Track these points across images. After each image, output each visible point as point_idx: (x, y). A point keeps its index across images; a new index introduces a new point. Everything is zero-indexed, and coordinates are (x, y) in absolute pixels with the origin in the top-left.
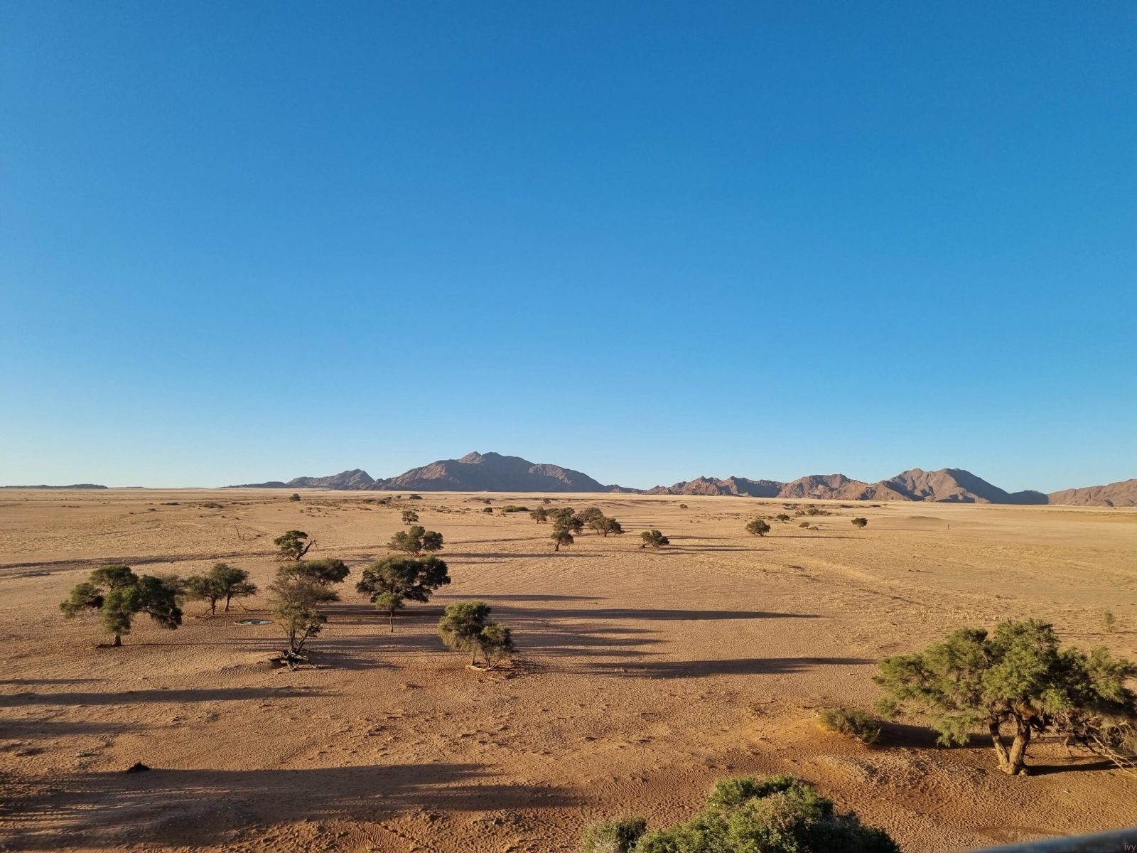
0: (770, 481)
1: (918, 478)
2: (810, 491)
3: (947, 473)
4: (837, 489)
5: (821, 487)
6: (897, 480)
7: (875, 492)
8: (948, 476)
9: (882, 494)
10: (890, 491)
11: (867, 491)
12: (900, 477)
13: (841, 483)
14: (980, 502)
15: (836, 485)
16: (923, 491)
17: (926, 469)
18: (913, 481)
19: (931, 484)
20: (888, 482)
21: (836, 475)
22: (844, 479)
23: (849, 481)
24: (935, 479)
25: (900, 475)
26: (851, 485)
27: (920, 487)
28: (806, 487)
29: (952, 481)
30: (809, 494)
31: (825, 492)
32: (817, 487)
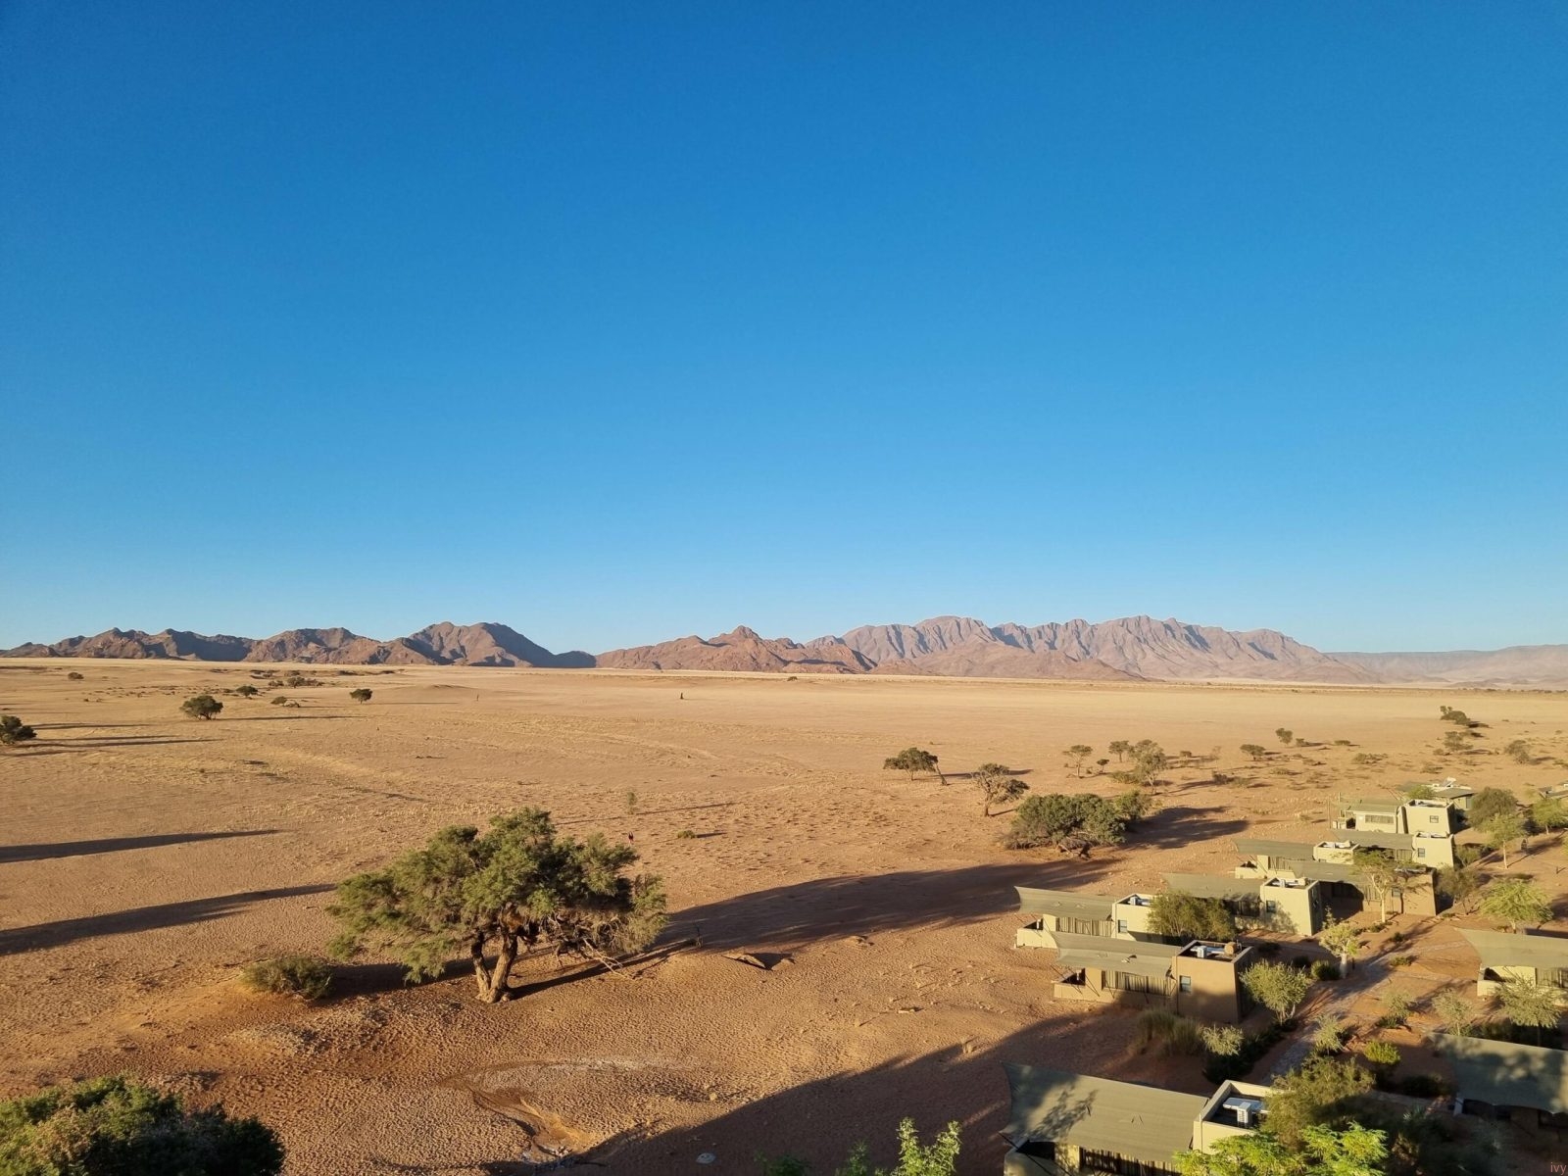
0: (234, 638)
1: (448, 634)
2: (296, 653)
3: (483, 628)
4: (335, 649)
5: (312, 645)
6: (419, 637)
7: (389, 653)
8: (485, 632)
9: (399, 656)
10: (410, 651)
11: (379, 652)
12: (424, 633)
13: (342, 640)
14: (521, 666)
15: (334, 643)
16: (453, 652)
17: (458, 624)
18: (441, 639)
19: (463, 643)
20: (408, 640)
21: (336, 629)
22: (347, 635)
23: (354, 637)
24: (468, 637)
25: (425, 631)
26: (356, 643)
27: (450, 645)
28: (290, 647)
29: (489, 639)
30: (294, 656)
31: (319, 653)
32: (306, 645)
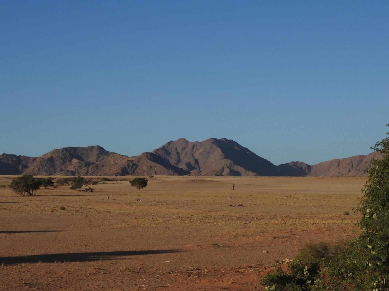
0: (15, 156)
1: (184, 149)
2: (63, 167)
3: (213, 143)
4: (93, 163)
5: (75, 161)
6: (160, 152)
7: (137, 166)
8: (215, 147)
9: (145, 168)
10: (153, 164)
11: (128, 165)
12: (164, 148)
13: (98, 156)
14: (247, 175)
15: (92, 158)
16: (188, 165)
18: (178, 153)
19: (197, 156)
20: (151, 154)
21: (93, 147)
22: (101, 151)
23: (107, 153)
24: (201, 151)
26: (110, 158)
27: (186, 159)
28: (58, 162)
29: (218, 153)
30: (62, 170)
31: (80, 167)
32: (70, 161)
